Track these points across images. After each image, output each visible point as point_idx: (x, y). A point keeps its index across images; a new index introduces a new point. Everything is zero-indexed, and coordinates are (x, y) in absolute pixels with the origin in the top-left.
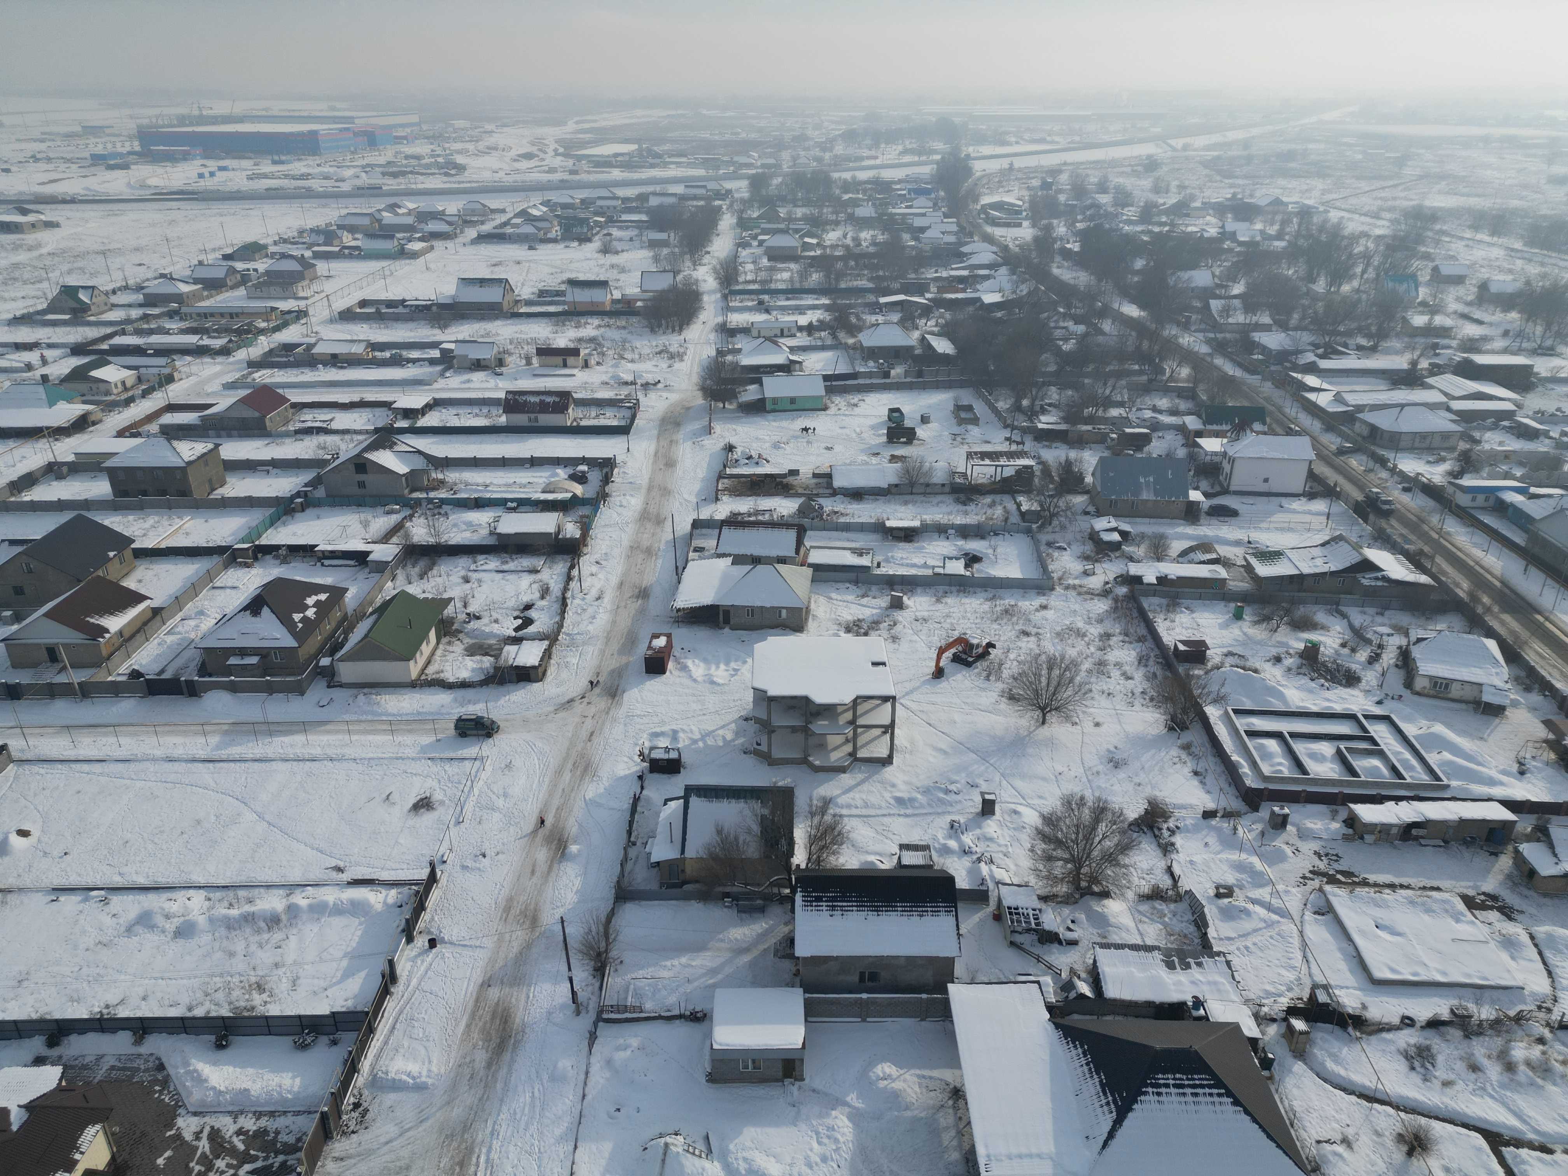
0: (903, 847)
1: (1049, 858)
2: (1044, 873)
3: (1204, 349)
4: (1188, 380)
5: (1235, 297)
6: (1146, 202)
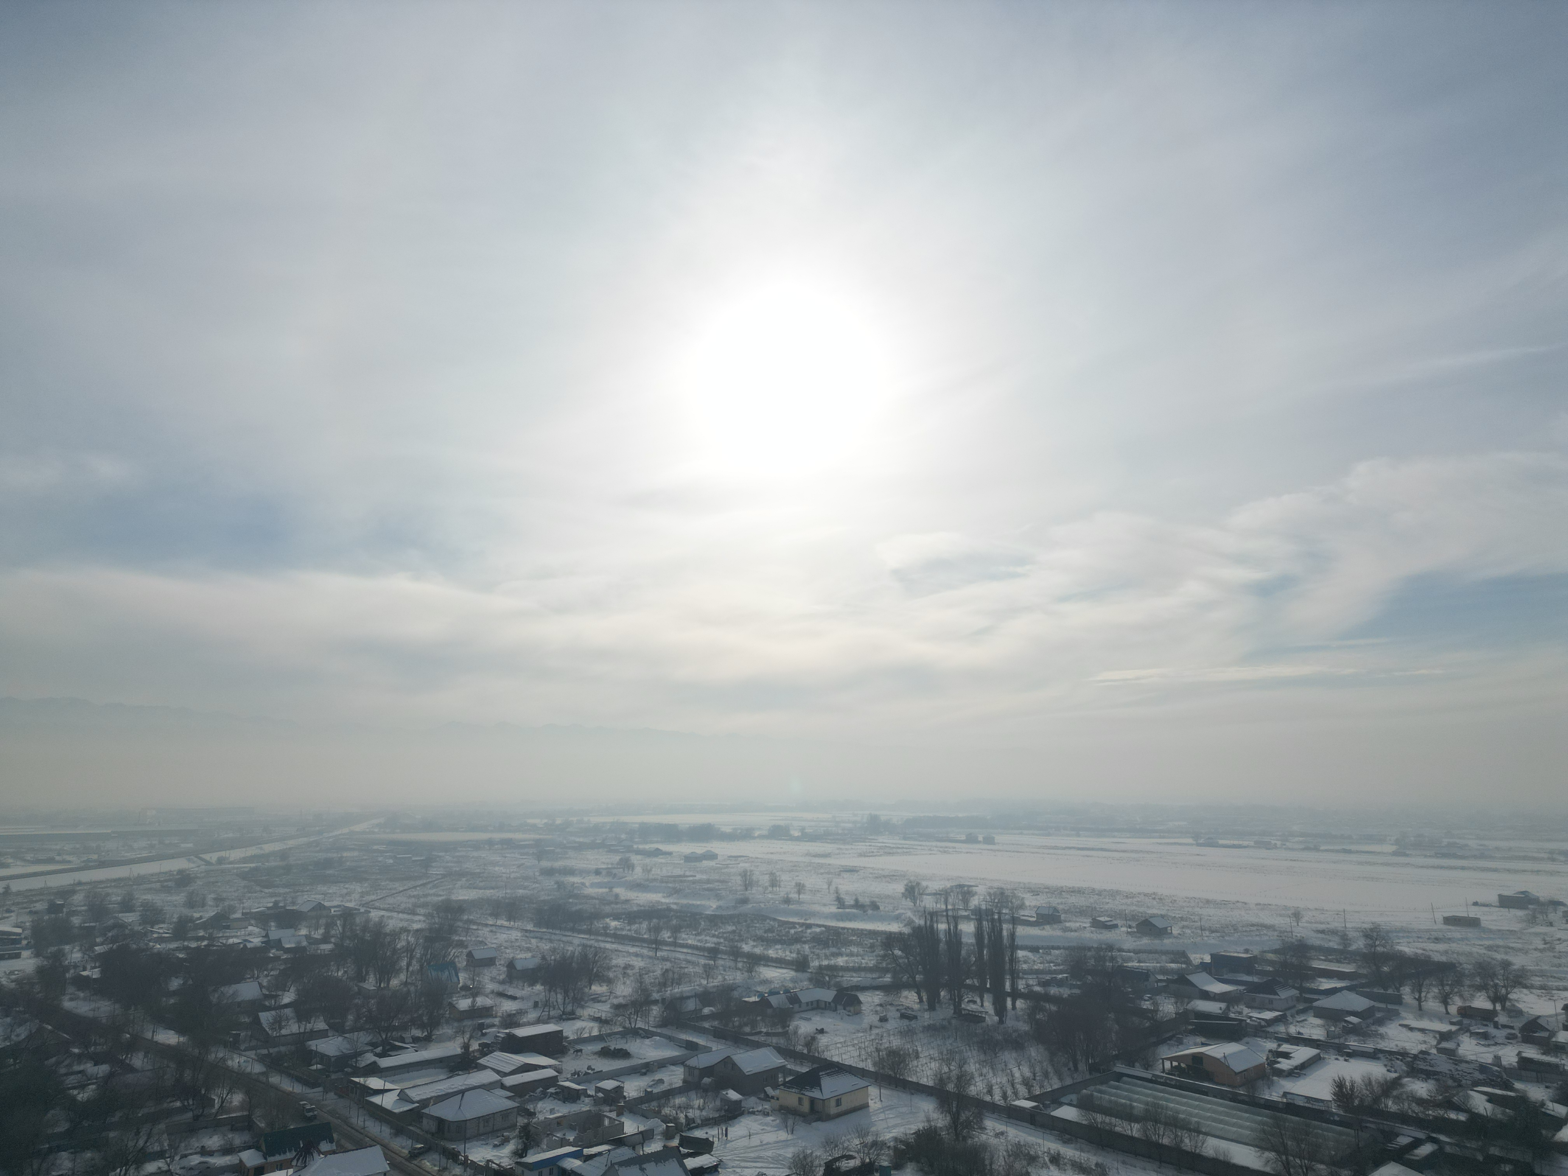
3: (258, 1068)
4: (241, 1108)
5: (286, 1006)
6: (180, 918)
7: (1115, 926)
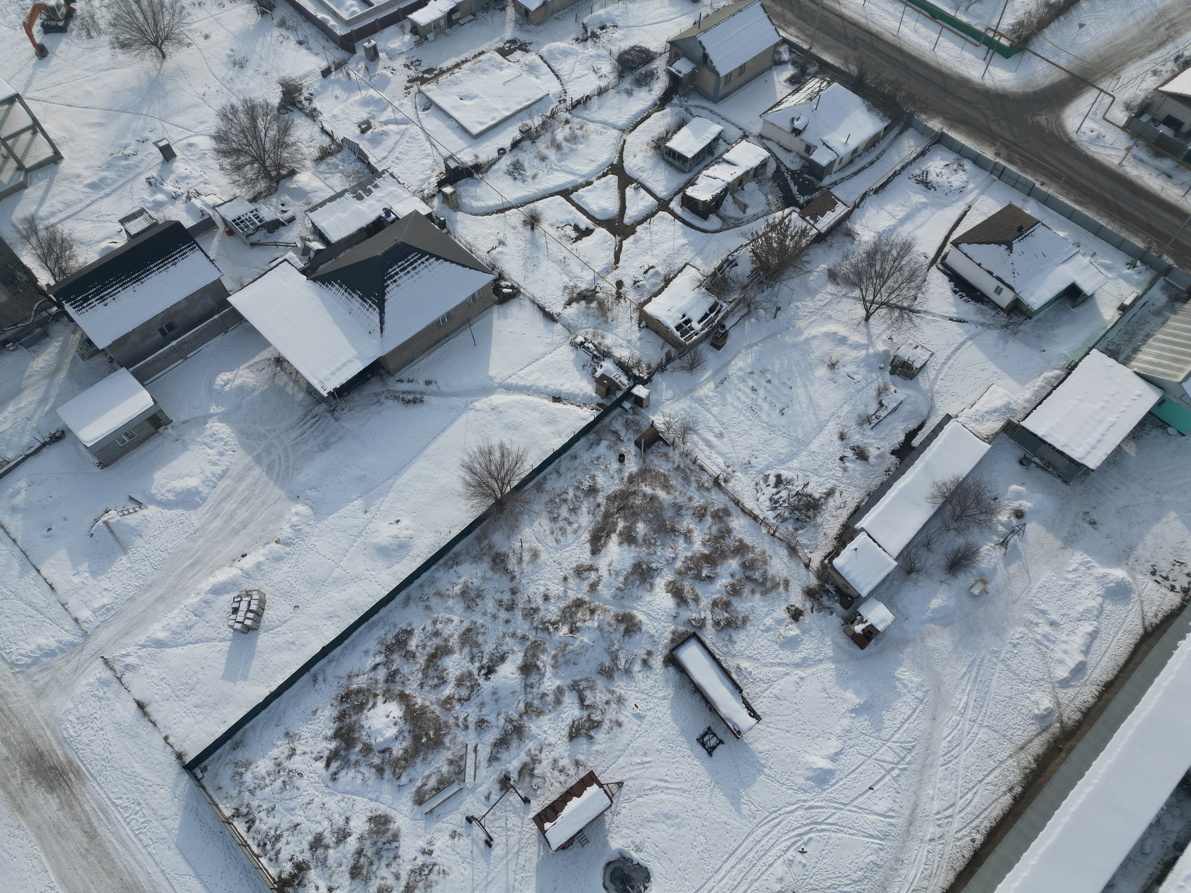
0: (124, 221)
1: (238, 168)
2: (242, 181)
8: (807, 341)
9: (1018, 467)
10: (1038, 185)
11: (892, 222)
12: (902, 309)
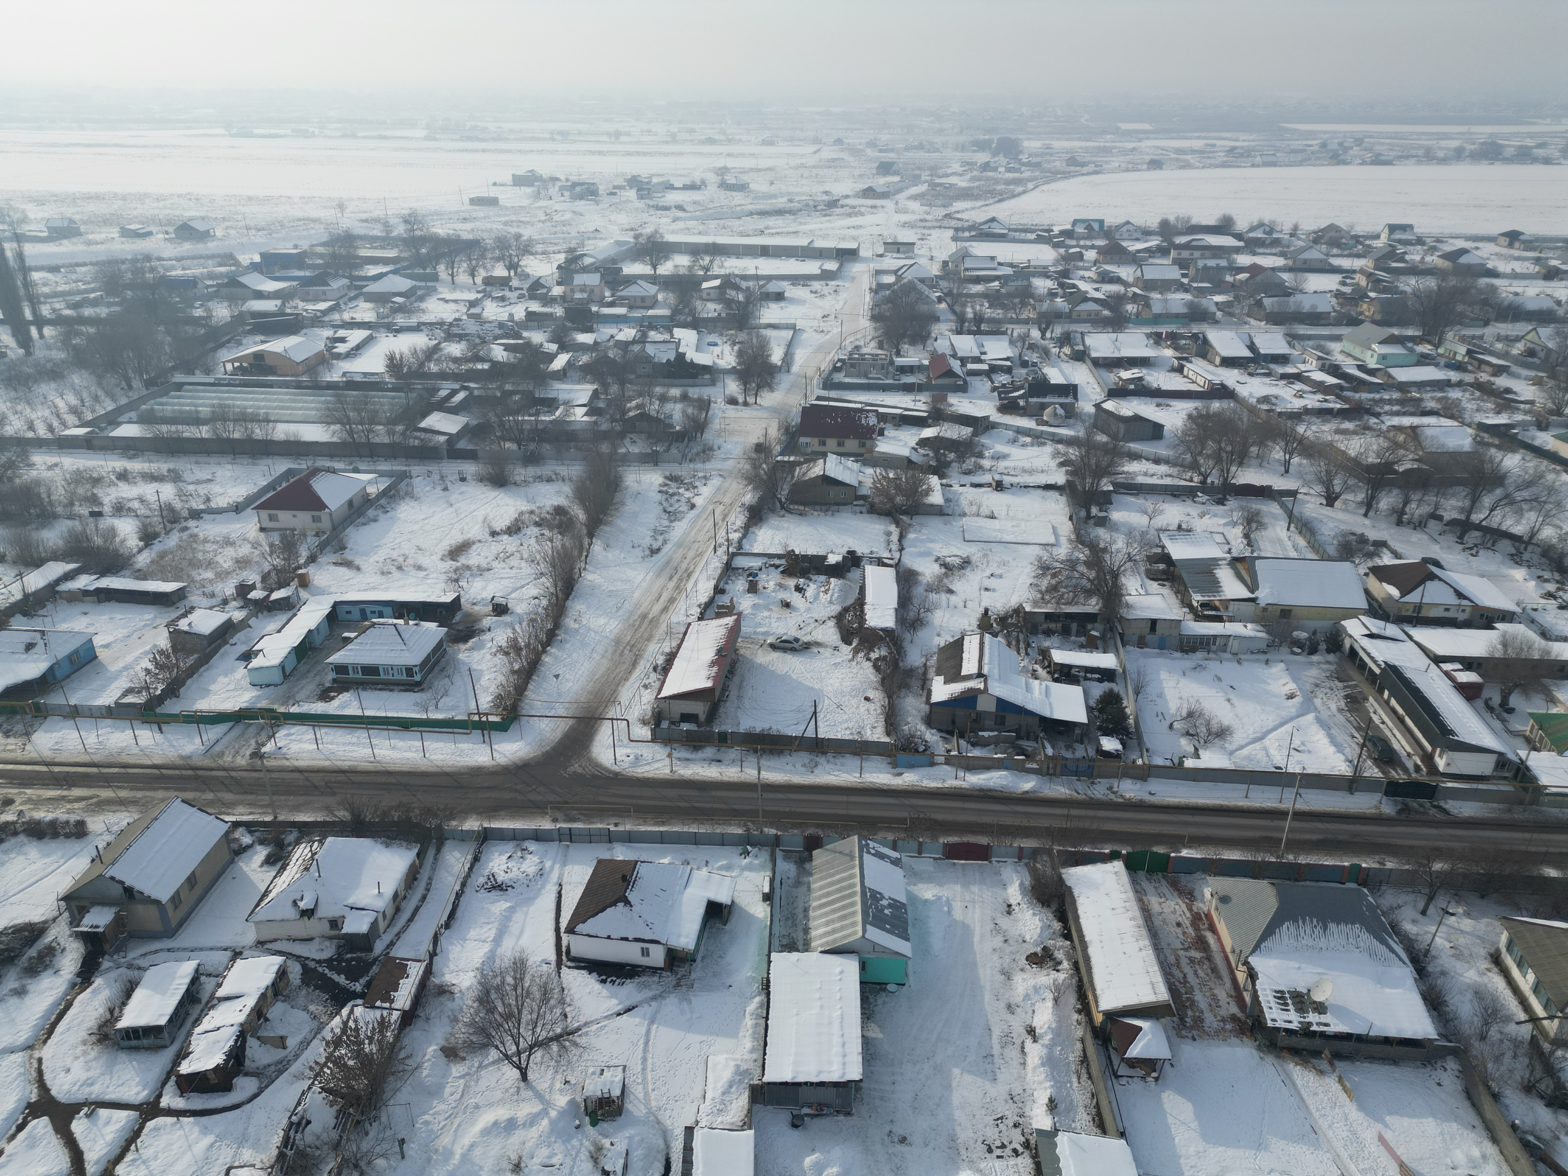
7: (150, 234)
8: (465, 1157)
9: (795, 1134)
10: (612, 828)
11: (486, 948)
12: (557, 1038)
